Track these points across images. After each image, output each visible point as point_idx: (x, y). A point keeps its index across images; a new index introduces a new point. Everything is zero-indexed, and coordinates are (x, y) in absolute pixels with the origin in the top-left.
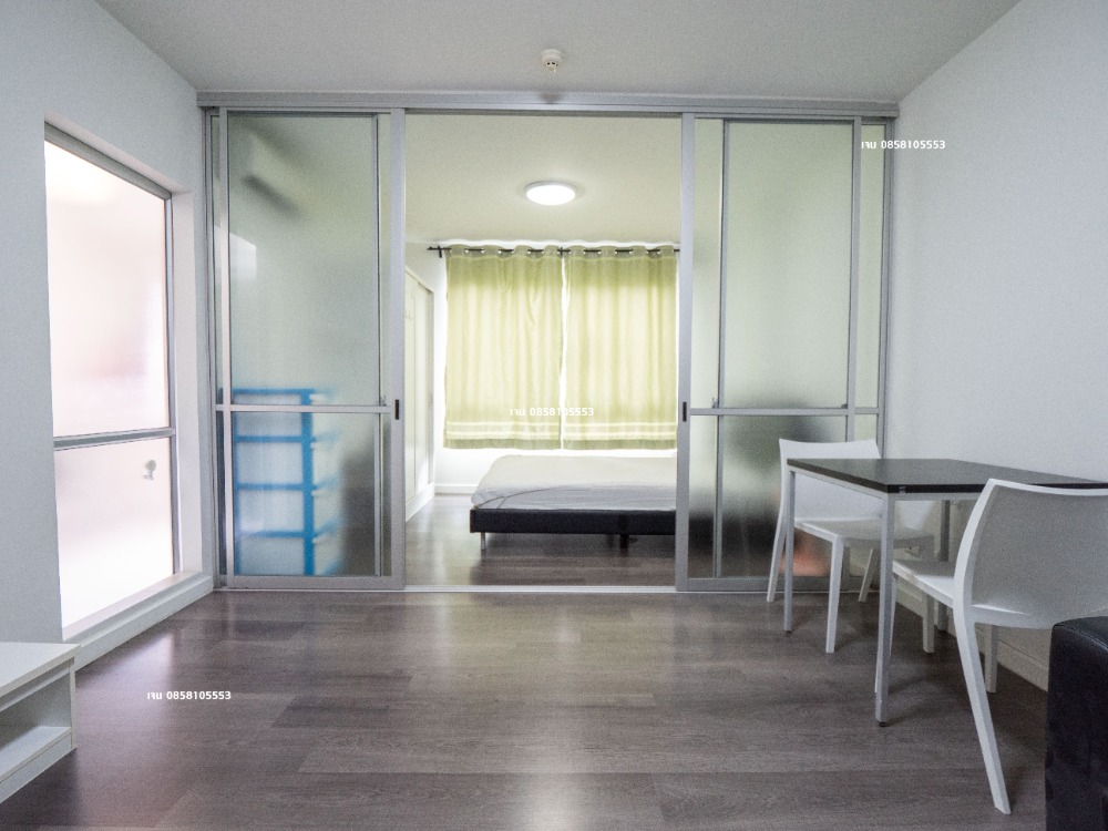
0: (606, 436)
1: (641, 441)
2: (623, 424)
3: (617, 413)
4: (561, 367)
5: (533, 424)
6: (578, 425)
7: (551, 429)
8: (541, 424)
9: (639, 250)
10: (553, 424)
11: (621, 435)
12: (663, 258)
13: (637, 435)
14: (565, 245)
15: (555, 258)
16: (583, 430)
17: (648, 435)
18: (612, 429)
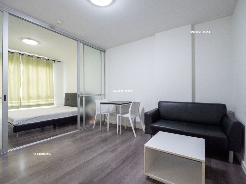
0: (36, 103)
1: (45, 104)
2: (40, 100)
3: (38, 97)
4: (20, 85)
5: (12, 102)
6: (27, 101)
7: (18, 103)
8: (15, 102)
9: (44, 59)
10: (18, 101)
11: (40, 103)
12: (50, 61)
13: (44, 103)
14: (22, 53)
15: (18, 56)
16: (28, 102)
17: (47, 102)
18: (37, 102)
